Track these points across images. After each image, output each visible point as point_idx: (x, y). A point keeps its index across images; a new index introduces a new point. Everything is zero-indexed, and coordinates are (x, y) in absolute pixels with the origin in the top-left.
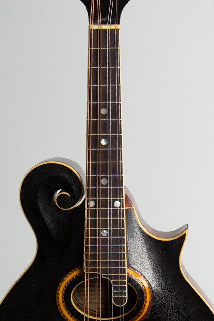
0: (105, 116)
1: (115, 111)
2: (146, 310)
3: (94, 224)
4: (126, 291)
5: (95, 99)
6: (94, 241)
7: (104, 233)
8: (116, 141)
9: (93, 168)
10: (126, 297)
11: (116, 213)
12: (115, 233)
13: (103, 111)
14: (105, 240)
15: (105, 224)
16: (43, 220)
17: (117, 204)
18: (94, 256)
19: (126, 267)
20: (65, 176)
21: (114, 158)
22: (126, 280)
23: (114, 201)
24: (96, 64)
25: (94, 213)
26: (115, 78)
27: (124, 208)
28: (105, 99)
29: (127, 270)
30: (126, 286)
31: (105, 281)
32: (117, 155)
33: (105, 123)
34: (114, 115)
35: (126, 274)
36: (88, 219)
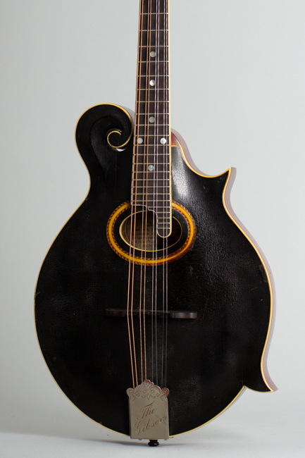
0: (153, 59)
1: (163, 54)
2: (189, 243)
3: (141, 159)
4: (171, 223)
5: (145, 43)
6: (141, 176)
7: (151, 168)
8: (163, 82)
9: (141, 107)
10: (171, 228)
11: (162, 149)
12: (161, 168)
13: (152, 54)
14: (151, 175)
15: (151, 160)
16: (96, 157)
17: (164, 141)
18: (140, 190)
19: (171, 200)
20: (117, 115)
21: (161, 98)
22: (171, 212)
23: (160, 138)
24: (146, 11)
25: (142, 150)
26: (163, 23)
27: (170, 145)
28: (153, 43)
29: (172, 204)
30: (171, 218)
31: (150, 214)
32: (164, 95)
33: (153, 66)
34: (161, 58)
35: (170, 207)
36: (136, 155)
